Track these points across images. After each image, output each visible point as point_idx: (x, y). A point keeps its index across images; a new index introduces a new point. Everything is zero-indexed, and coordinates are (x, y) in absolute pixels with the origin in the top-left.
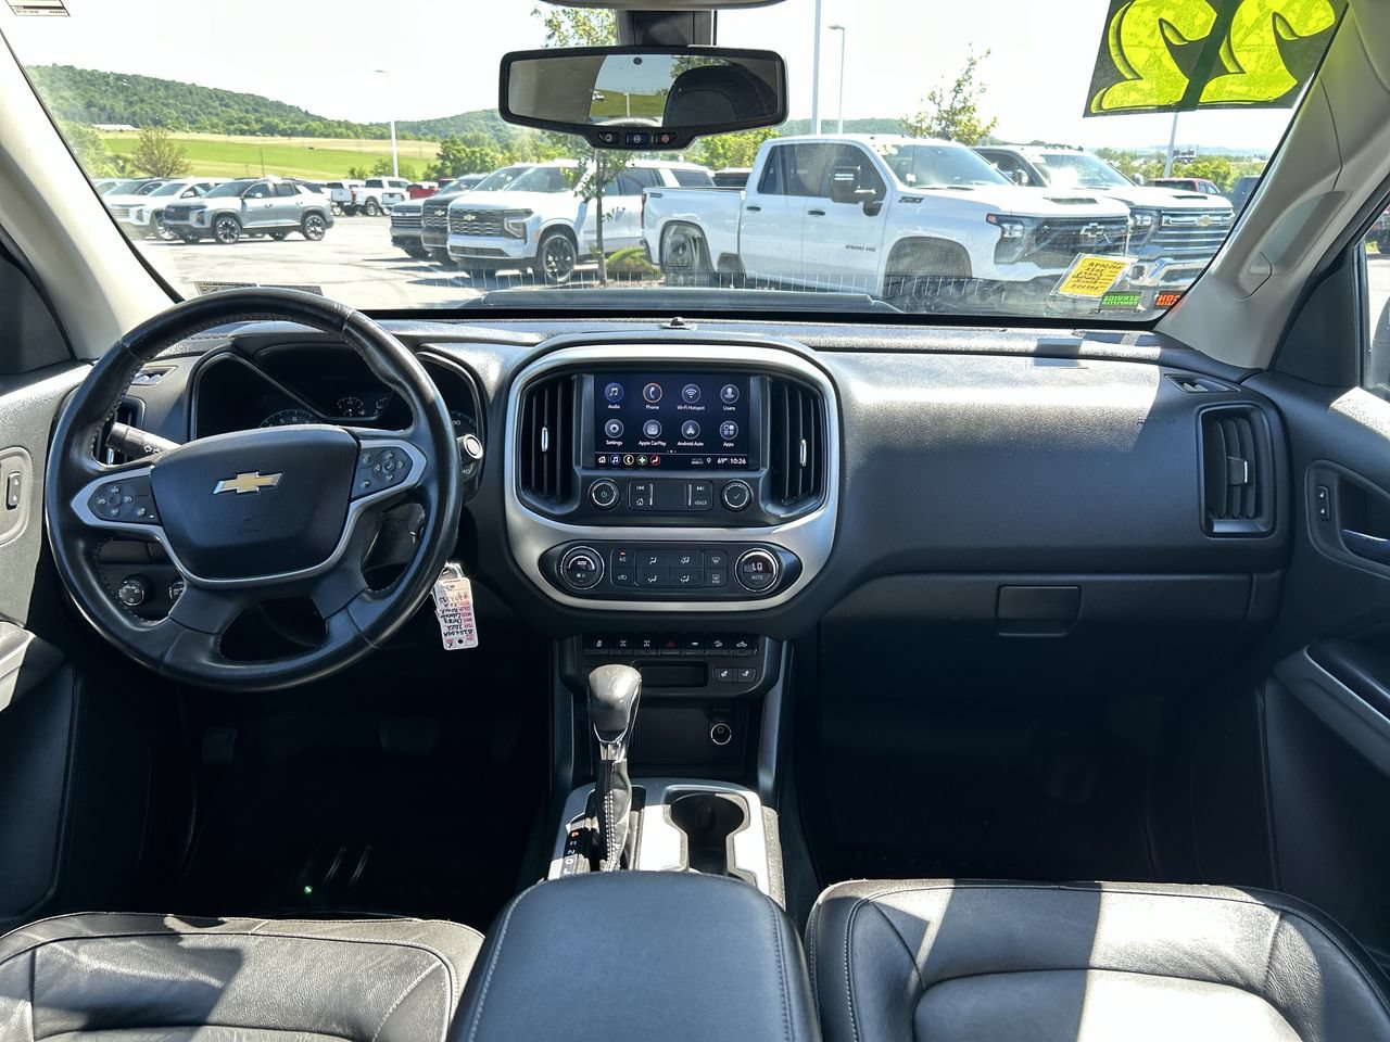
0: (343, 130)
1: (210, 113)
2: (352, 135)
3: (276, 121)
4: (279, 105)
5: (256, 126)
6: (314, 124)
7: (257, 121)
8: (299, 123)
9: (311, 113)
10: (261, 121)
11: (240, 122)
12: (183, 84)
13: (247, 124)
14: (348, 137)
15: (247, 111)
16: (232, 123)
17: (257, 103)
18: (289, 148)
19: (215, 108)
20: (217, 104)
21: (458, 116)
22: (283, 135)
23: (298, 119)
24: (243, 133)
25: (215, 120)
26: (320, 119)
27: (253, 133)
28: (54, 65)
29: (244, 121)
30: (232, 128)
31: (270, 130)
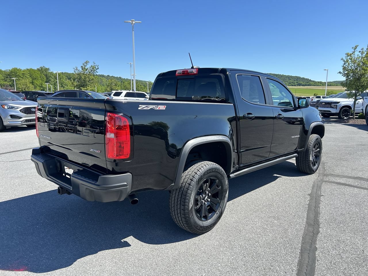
0: (319, 84)
1: (285, 81)
2: (322, 85)
3: (302, 82)
4: (303, 78)
5: (296, 84)
6: (311, 83)
7: (296, 83)
8: (307, 83)
9: (311, 80)
10: (298, 83)
11: (292, 83)
12: (280, 75)
13: (294, 83)
14: (320, 86)
15: (295, 80)
16: (290, 83)
17: (298, 78)
18: (304, 89)
19: (287, 80)
20: (287, 79)
22: (302, 86)
23: (307, 82)
24: (292, 85)
25: (286, 83)
26: (314, 81)
27: (295, 86)
29: (293, 83)
30: (290, 84)
31: (300, 85)
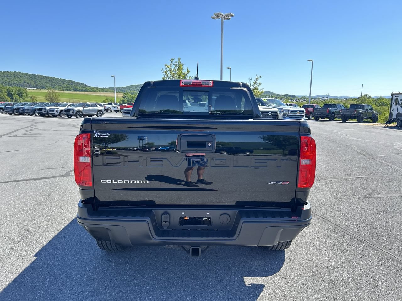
0: (96, 90)
1: (59, 85)
2: (98, 91)
3: (77, 87)
4: (78, 83)
5: (72, 89)
6: (88, 88)
7: (72, 87)
8: (84, 88)
9: (87, 85)
10: (73, 87)
11: (67, 87)
12: (51, 77)
13: (69, 88)
14: (97, 91)
15: (69, 85)
16: (65, 88)
17: (72, 83)
18: (81, 95)
19: (60, 84)
20: (61, 83)
21: (128, 86)
22: (79, 91)
23: (83, 87)
24: (68, 90)
25: (60, 87)
27: (71, 91)
28: (15, 71)
29: (68, 87)
30: (65, 89)
31: (75, 90)
